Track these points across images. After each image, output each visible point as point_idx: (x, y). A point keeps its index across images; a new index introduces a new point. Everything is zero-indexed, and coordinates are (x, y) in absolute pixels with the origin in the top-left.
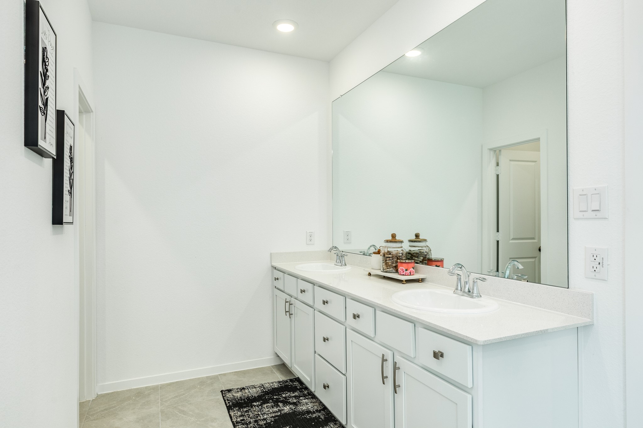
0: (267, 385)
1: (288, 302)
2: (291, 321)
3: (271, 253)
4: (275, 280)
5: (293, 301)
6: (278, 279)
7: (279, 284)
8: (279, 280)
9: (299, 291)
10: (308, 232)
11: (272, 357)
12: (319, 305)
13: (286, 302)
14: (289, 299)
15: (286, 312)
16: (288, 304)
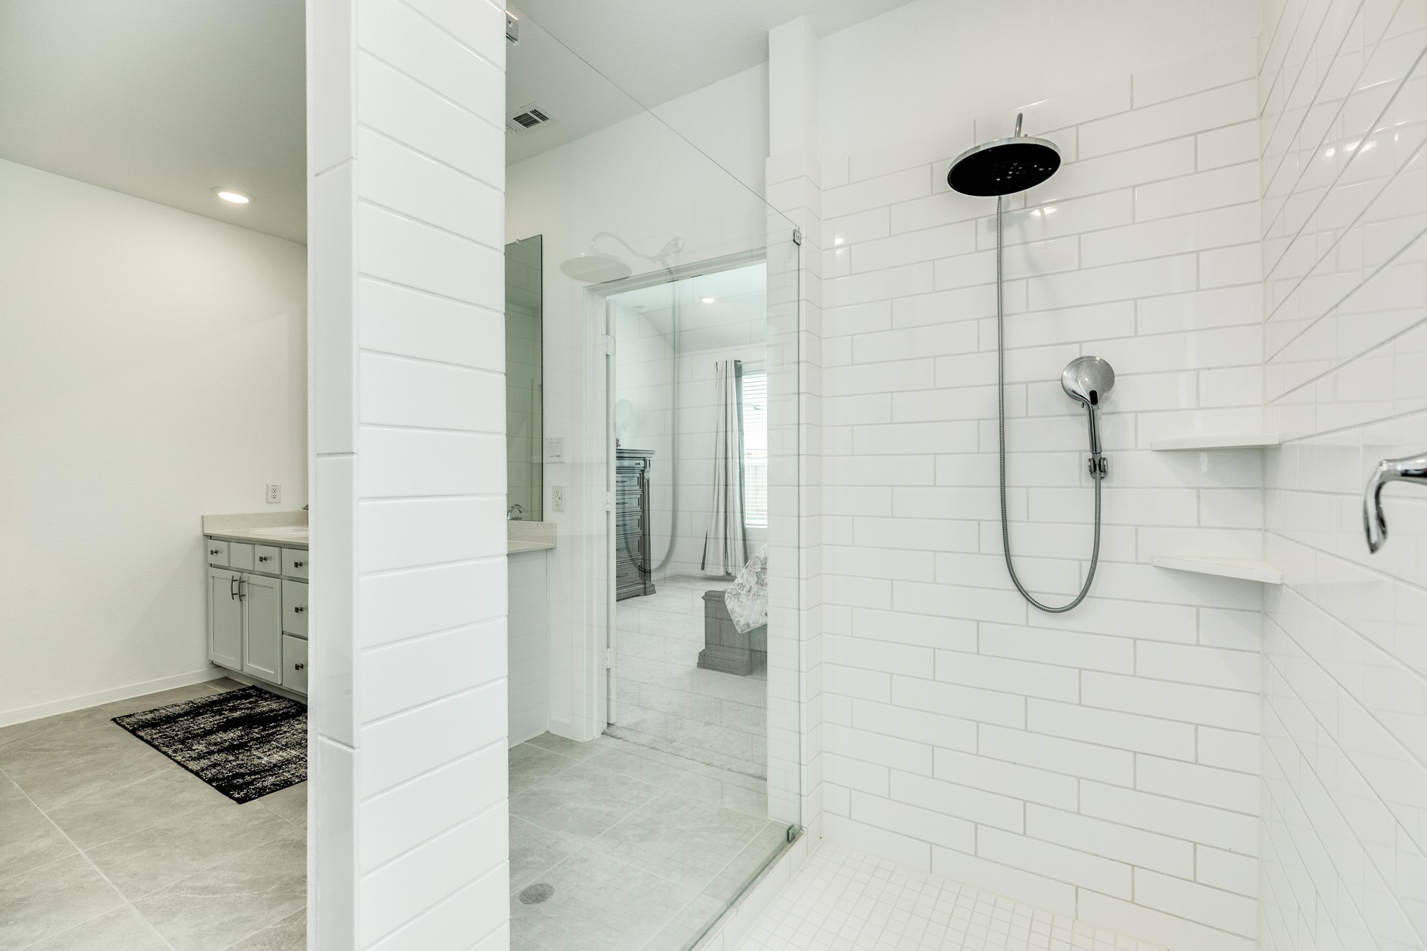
0: (198, 701)
1: (236, 580)
2: (242, 605)
3: (203, 517)
4: (212, 554)
5: (245, 576)
6: (216, 552)
7: (221, 560)
8: (219, 553)
9: (257, 559)
10: (270, 485)
11: (203, 670)
12: (290, 570)
13: (233, 581)
14: (237, 575)
15: (233, 594)
16: (236, 584)
